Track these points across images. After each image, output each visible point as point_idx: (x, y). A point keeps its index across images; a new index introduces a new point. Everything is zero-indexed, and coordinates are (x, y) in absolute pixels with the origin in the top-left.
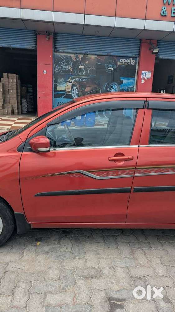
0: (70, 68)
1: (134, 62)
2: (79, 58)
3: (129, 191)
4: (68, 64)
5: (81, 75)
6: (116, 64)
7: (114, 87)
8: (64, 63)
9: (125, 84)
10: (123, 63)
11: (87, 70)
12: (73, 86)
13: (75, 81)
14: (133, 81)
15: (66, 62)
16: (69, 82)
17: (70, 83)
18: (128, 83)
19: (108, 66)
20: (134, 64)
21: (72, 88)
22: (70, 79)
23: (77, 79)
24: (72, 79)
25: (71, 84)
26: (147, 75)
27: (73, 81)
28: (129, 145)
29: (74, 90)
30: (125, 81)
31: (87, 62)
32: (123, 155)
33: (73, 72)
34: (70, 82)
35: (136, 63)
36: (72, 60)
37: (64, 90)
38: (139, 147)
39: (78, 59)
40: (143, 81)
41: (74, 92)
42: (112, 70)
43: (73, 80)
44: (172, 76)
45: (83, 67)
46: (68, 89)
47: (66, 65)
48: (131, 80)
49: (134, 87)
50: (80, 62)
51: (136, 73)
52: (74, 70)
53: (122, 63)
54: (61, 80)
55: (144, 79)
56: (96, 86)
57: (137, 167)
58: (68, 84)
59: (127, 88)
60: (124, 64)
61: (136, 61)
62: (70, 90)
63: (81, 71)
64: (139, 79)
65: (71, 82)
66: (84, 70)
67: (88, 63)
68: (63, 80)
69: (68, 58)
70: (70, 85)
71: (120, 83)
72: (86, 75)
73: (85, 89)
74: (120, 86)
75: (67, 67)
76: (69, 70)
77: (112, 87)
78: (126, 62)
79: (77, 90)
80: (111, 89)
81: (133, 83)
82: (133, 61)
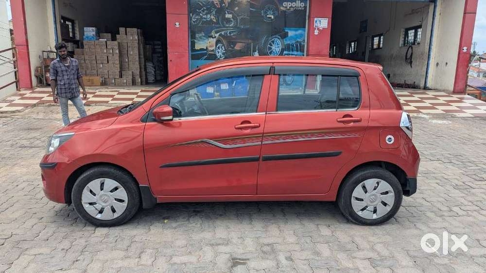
0: (212, 17)
1: (304, 5)
2: (224, 3)
3: (257, 160)
4: (210, 13)
5: (229, 27)
6: (277, 9)
7: (276, 42)
8: (203, 11)
9: (291, 37)
10: (288, 8)
11: (237, 21)
12: (218, 42)
13: (220, 35)
14: (303, 32)
15: (207, 10)
16: (211, 37)
17: (213, 38)
18: (296, 35)
19: (266, 13)
20: (303, 9)
21: (216, 44)
22: (213, 34)
23: (223, 33)
24: (216, 32)
25: (215, 40)
26: (323, 23)
27: (217, 35)
28: (256, 112)
29: (219, 48)
30: (291, 33)
31: (237, 9)
32: (249, 122)
33: (217, 23)
34: (213, 37)
35: (306, 7)
36: (215, 7)
37: (205, 48)
38: (266, 114)
39: (224, 5)
40: (316, 32)
41: (219, 50)
42: (273, 18)
43: (218, 34)
44: (366, 21)
45: (230, 16)
46: (211, 46)
47: (207, 14)
48: (300, 32)
49: (304, 40)
50: (227, 8)
51: (307, 21)
52: (218, 21)
53: (286, 7)
54: (201, 35)
55: (318, 29)
56: (250, 41)
57: (264, 135)
58: (211, 39)
59: (294, 42)
60: (289, 9)
61: (306, 4)
62: (214, 48)
63: (228, 20)
64: (311, 29)
65: (215, 37)
66: (232, 19)
67: (237, 10)
68: (203, 35)
69: (209, 4)
70: (213, 41)
71: (284, 36)
72: (235, 27)
73: (235, 46)
74: (284, 40)
75: (209, 16)
76: (211, 20)
77: (273, 42)
78: (291, 7)
79: (223, 47)
80: (271, 45)
81: (301, 35)
82: (303, 5)
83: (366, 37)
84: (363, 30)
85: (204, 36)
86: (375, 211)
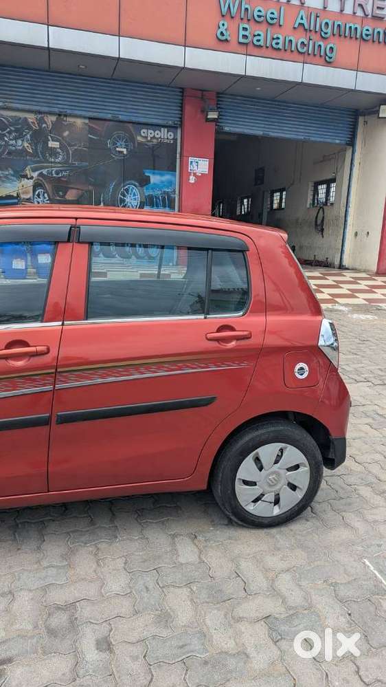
0: (26, 144)
1: (172, 137)
2: (46, 123)
3: (46, 422)
4: (21, 136)
5: (55, 162)
6: (132, 139)
7: (132, 191)
8: (10, 133)
9: (155, 184)
10: (149, 139)
11: (68, 154)
12: (35, 187)
13: (41, 175)
14: (173, 179)
15: (15, 131)
16: (25, 176)
17: (28, 179)
18: (162, 182)
19: (114, 144)
20: (172, 142)
21: (34, 191)
22: (28, 172)
23: (45, 172)
24: (34, 170)
25: (31, 182)
26: (201, 166)
27: (35, 175)
28: (42, 322)
29: (38, 195)
30: (155, 179)
31: (66, 134)
32: (25, 344)
33: (35, 154)
34: (29, 177)
35: (176, 139)
36: (30, 128)
37: (15, 195)
38: (63, 325)
39: (44, 125)
40: (192, 180)
41: (39, 200)
42: (125, 153)
43: (37, 173)
44: (262, 170)
45: (55, 145)
46: (23, 193)
47: (16, 139)
48: (167, 177)
49: (174, 191)
50: (50, 132)
51: (178, 161)
52: (35, 150)
53: (146, 137)
54: (7, 173)
55: (195, 174)
56: (90, 188)
57: (59, 370)
58: (25, 181)
59: (160, 192)
60: (148, 141)
61: (175, 134)
62: (30, 195)
63: (53, 152)
64: (184, 174)
65: (32, 178)
66: (59, 150)
67: (68, 135)
68: (11, 172)
69: (20, 121)
70: (29, 183)
71: (144, 182)
72: (66, 162)
73: (65, 193)
74: (145, 188)
75: (20, 142)
76: (24, 150)
77: (127, 190)
78: (154, 137)
79: (46, 195)
80: (124, 196)
81: (171, 183)
82: (171, 135)
83: (264, 192)
84: (259, 182)
85: (13, 176)
86: (277, 502)
